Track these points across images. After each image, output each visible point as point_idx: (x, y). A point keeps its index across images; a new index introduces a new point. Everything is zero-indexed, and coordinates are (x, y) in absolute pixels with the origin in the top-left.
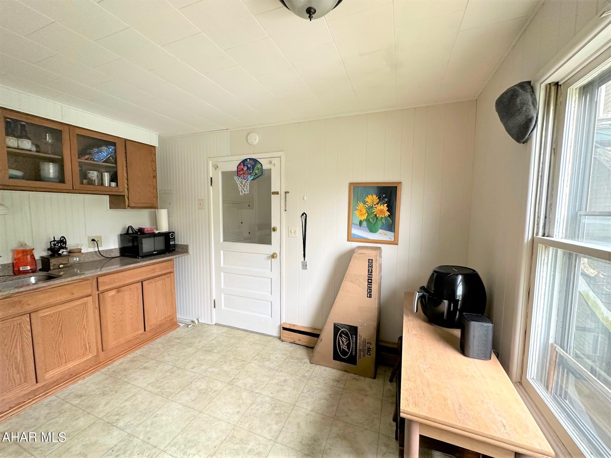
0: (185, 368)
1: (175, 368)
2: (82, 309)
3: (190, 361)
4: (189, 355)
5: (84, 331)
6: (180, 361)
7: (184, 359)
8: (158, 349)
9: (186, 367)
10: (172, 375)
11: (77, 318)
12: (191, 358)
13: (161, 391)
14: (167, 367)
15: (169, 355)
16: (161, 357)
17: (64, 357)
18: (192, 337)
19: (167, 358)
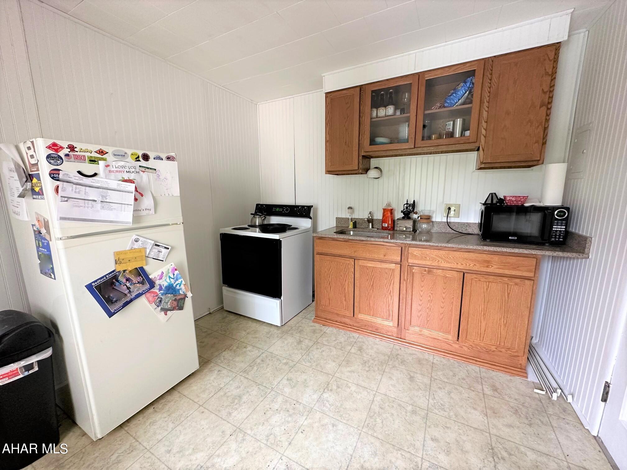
0: (429, 427)
1: (423, 413)
2: (390, 275)
3: (448, 428)
4: (462, 421)
5: (390, 297)
6: (442, 413)
7: (450, 418)
8: (454, 375)
9: (432, 426)
10: (408, 414)
11: (386, 281)
12: (457, 427)
13: (375, 413)
14: (422, 402)
15: (449, 393)
16: (440, 386)
17: (372, 310)
18: (512, 408)
19: (441, 394)
